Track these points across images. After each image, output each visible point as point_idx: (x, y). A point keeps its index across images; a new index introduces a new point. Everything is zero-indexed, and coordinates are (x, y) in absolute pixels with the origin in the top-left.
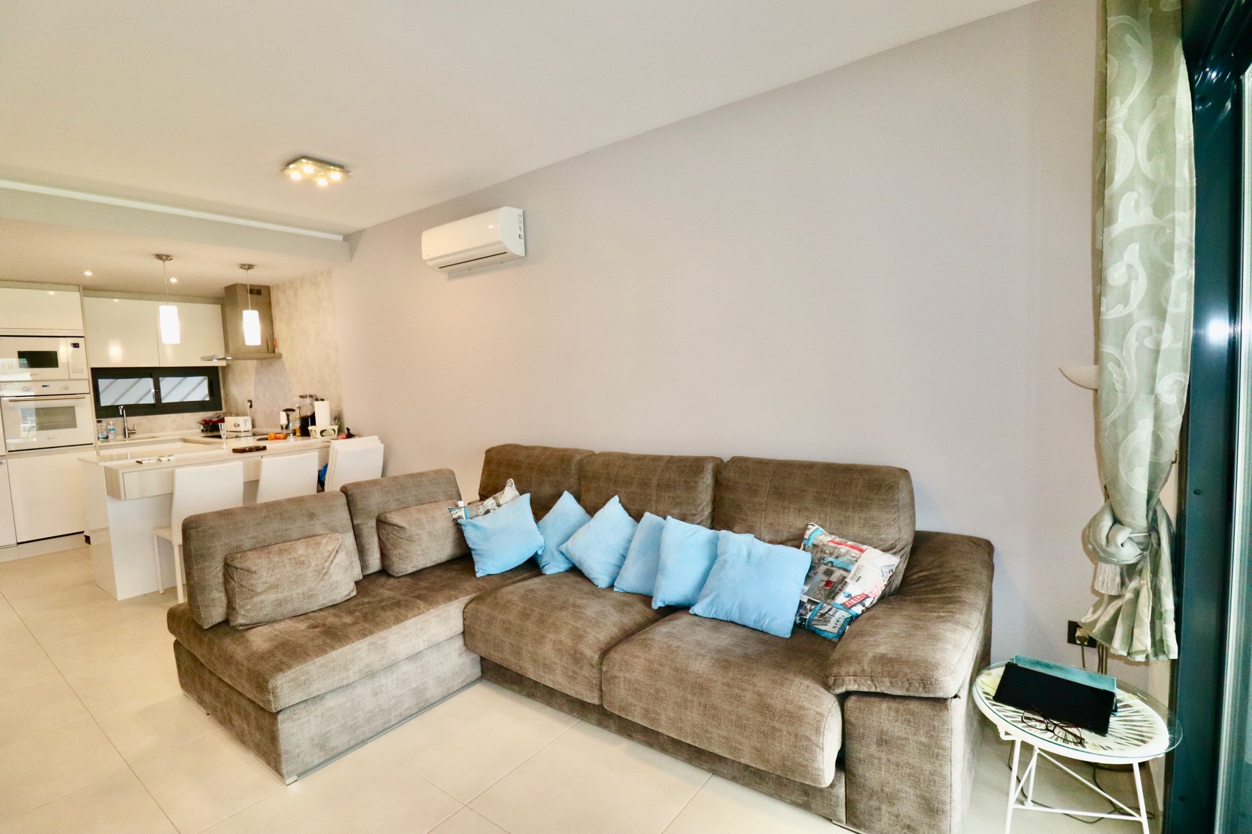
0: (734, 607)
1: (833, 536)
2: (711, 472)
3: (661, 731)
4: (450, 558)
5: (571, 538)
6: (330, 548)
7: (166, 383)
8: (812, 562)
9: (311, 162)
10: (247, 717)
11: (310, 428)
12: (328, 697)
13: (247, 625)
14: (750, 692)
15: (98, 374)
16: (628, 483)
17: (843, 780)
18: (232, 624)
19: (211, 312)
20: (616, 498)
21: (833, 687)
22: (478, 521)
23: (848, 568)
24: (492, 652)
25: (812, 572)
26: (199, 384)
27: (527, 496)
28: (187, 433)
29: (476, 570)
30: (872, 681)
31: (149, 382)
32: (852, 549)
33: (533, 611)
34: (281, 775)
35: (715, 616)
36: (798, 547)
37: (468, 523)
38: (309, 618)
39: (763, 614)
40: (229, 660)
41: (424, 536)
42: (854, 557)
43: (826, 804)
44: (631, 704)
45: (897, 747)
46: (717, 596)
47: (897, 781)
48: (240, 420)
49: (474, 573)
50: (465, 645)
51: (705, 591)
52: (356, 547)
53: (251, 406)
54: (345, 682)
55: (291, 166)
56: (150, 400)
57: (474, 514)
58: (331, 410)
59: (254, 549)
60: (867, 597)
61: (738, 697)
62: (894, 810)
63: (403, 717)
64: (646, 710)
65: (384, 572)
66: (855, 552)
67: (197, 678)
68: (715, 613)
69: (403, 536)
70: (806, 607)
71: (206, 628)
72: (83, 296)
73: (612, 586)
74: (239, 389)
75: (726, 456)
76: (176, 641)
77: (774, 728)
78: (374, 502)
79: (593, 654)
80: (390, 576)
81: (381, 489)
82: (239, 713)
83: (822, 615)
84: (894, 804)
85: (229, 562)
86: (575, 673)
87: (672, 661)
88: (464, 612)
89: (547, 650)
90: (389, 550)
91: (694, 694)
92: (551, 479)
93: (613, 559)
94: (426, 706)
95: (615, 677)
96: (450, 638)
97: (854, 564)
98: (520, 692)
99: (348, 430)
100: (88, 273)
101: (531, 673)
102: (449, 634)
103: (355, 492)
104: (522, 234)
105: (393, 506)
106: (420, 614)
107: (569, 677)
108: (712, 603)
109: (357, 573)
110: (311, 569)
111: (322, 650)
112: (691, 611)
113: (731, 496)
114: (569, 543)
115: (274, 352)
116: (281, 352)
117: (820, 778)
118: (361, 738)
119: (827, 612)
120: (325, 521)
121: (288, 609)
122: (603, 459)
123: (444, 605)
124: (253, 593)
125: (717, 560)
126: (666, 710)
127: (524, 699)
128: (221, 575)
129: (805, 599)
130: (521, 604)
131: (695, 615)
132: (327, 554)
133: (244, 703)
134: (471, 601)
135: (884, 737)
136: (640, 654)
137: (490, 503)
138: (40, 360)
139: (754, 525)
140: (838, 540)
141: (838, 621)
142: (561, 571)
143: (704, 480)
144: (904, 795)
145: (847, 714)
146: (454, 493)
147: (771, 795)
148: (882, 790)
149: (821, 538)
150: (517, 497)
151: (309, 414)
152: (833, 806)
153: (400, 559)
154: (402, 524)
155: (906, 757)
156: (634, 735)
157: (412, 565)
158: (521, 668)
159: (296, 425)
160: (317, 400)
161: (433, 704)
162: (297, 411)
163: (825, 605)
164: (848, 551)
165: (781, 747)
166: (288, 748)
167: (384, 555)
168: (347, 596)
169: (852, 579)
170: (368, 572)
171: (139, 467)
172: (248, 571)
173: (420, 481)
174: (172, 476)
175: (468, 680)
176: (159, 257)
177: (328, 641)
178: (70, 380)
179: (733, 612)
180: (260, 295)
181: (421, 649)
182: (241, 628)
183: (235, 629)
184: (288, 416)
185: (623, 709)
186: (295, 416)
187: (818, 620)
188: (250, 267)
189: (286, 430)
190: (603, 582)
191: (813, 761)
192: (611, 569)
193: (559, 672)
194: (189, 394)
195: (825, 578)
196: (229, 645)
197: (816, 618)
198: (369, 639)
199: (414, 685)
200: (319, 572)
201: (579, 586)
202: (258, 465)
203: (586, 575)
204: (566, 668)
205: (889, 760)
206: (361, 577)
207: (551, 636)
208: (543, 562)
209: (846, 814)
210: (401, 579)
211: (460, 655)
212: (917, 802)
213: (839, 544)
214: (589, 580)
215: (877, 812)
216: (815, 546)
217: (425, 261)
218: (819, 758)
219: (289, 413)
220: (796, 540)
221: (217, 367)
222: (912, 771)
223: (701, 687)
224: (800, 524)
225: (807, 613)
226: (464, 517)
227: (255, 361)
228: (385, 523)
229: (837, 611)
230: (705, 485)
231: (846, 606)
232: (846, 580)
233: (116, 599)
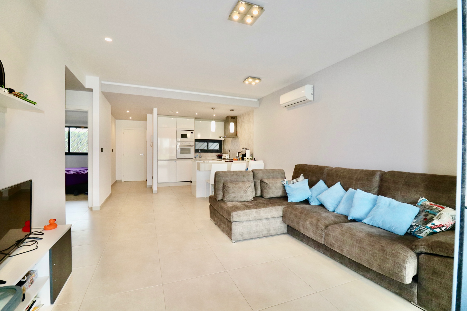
0: (380, 222)
1: (431, 202)
2: (379, 175)
3: (344, 254)
4: (280, 196)
5: (321, 194)
6: (248, 185)
7: (210, 144)
8: (419, 211)
9: (251, 78)
10: (225, 223)
11: (244, 157)
12: (244, 222)
13: (227, 201)
14: (378, 245)
15: (197, 140)
16: (344, 178)
17: (417, 286)
18: (224, 200)
19: (222, 124)
20: (339, 183)
21: (415, 249)
22: (290, 185)
23: (435, 214)
24: (291, 223)
25: (419, 215)
26: (217, 145)
27: (307, 180)
28: (213, 158)
29: (288, 200)
30: (431, 248)
31: (206, 144)
32: (439, 207)
33: (304, 212)
34: (231, 239)
35: (372, 224)
36: (415, 206)
37: (287, 186)
38: (241, 203)
39: (392, 225)
40: (222, 208)
41: (273, 188)
42: (439, 210)
43: (409, 294)
44: (334, 244)
45: (441, 276)
46: (374, 217)
47: (440, 290)
48: (226, 155)
49: (287, 200)
50: (283, 220)
51: (369, 215)
52: (254, 187)
53: (229, 152)
54: (249, 220)
55: (246, 80)
56: (206, 149)
57: (289, 183)
58: (250, 152)
59: (229, 182)
60: (443, 226)
61: (373, 246)
62: (438, 301)
63: (263, 236)
64: (339, 247)
65: (261, 196)
66: (440, 208)
67: (214, 214)
68: (372, 223)
69: (267, 186)
70: (413, 227)
71: (218, 200)
72: (195, 120)
73: (334, 212)
74: (227, 147)
75: (386, 170)
76: (210, 205)
77: (386, 258)
78: (260, 175)
79: (322, 226)
80: (263, 197)
81: (262, 172)
82: (223, 223)
83: (420, 230)
84: (438, 299)
85: (224, 184)
86: (316, 232)
87: (350, 232)
88: (283, 210)
89: (308, 224)
90: (263, 190)
91: (357, 243)
92: (316, 175)
93: (336, 202)
94: (269, 236)
95: (329, 234)
96: (278, 217)
97: (438, 213)
98: (298, 239)
99: (254, 158)
100: (197, 114)
101: (302, 231)
102: (278, 216)
103: (255, 171)
104: (313, 93)
105: (265, 177)
106: (270, 207)
107: (314, 233)
108: (371, 220)
109: (254, 195)
110: (243, 190)
111: (244, 209)
112: (362, 221)
113: (386, 185)
114: (320, 196)
115: (236, 135)
116: (238, 135)
117: (403, 279)
118: (251, 237)
119: (422, 229)
120: (247, 178)
121: (236, 199)
122: (336, 169)
123: (277, 207)
124: (229, 193)
125: (376, 205)
126: (346, 247)
127: (300, 241)
128: (222, 187)
129: (414, 224)
130: (301, 209)
131: (364, 223)
132: (247, 187)
133: (225, 220)
134: (286, 207)
135: (435, 271)
136: (339, 228)
137: (295, 180)
138: (184, 136)
139: (395, 196)
140: (433, 203)
141: (427, 233)
142: (317, 205)
143: (375, 178)
144: (443, 296)
145: (420, 260)
146: (284, 177)
147: (386, 288)
148: (433, 292)
149: (425, 202)
150: (304, 180)
151: (244, 154)
152: (412, 295)
153: (266, 193)
154: (267, 183)
155: (445, 280)
156: (336, 258)
157: (269, 195)
158: (299, 229)
159: (241, 157)
160: (247, 149)
161: (272, 236)
162: (241, 153)
163: (422, 226)
164: (437, 208)
165: (388, 265)
166: (234, 232)
167: (262, 191)
168: (251, 200)
169: (436, 218)
170: (257, 196)
171: (204, 163)
172: (228, 187)
173: (274, 172)
174: (211, 166)
175: (283, 232)
176: (212, 108)
177: (246, 207)
178: (190, 142)
179: (379, 223)
180: (234, 119)
181: (270, 217)
182: (225, 202)
183: (224, 201)
184: (239, 154)
185: (331, 245)
186: (241, 154)
187: (418, 232)
188: (233, 110)
189: (237, 159)
190: (331, 209)
191: (401, 272)
192: (334, 206)
193: (311, 231)
194: (214, 148)
195: (424, 217)
196: (222, 204)
197: (417, 231)
198: (256, 210)
199: (267, 228)
200: (244, 191)
201: (322, 209)
202: (230, 166)
203: (325, 207)
204: (313, 230)
205: (437, 281)
206: (255, 196)
207: (309, 219)
208: (310, 201)
209: (417, 300)
210: (266, 199)
211: (281, 223)
212: (449, 300)
213: (433, 205)
214: (326, 208)
215: (430, 301)
216: (421, 205)
217: (281, 105)
218: (404, 271)
219: (239, 153)
220: (414, 203)
221: (222, 140)
222: (447, 287)
223: (360, 241)
224: (416, 197)
225: (414, 229)
226: (286, 184)
227: (231, 138)
228: (263, 182)
229: (427, 229)
230: (375, 180)
231: (432, 228)
232: (434, 218)
233: (196, 197)
